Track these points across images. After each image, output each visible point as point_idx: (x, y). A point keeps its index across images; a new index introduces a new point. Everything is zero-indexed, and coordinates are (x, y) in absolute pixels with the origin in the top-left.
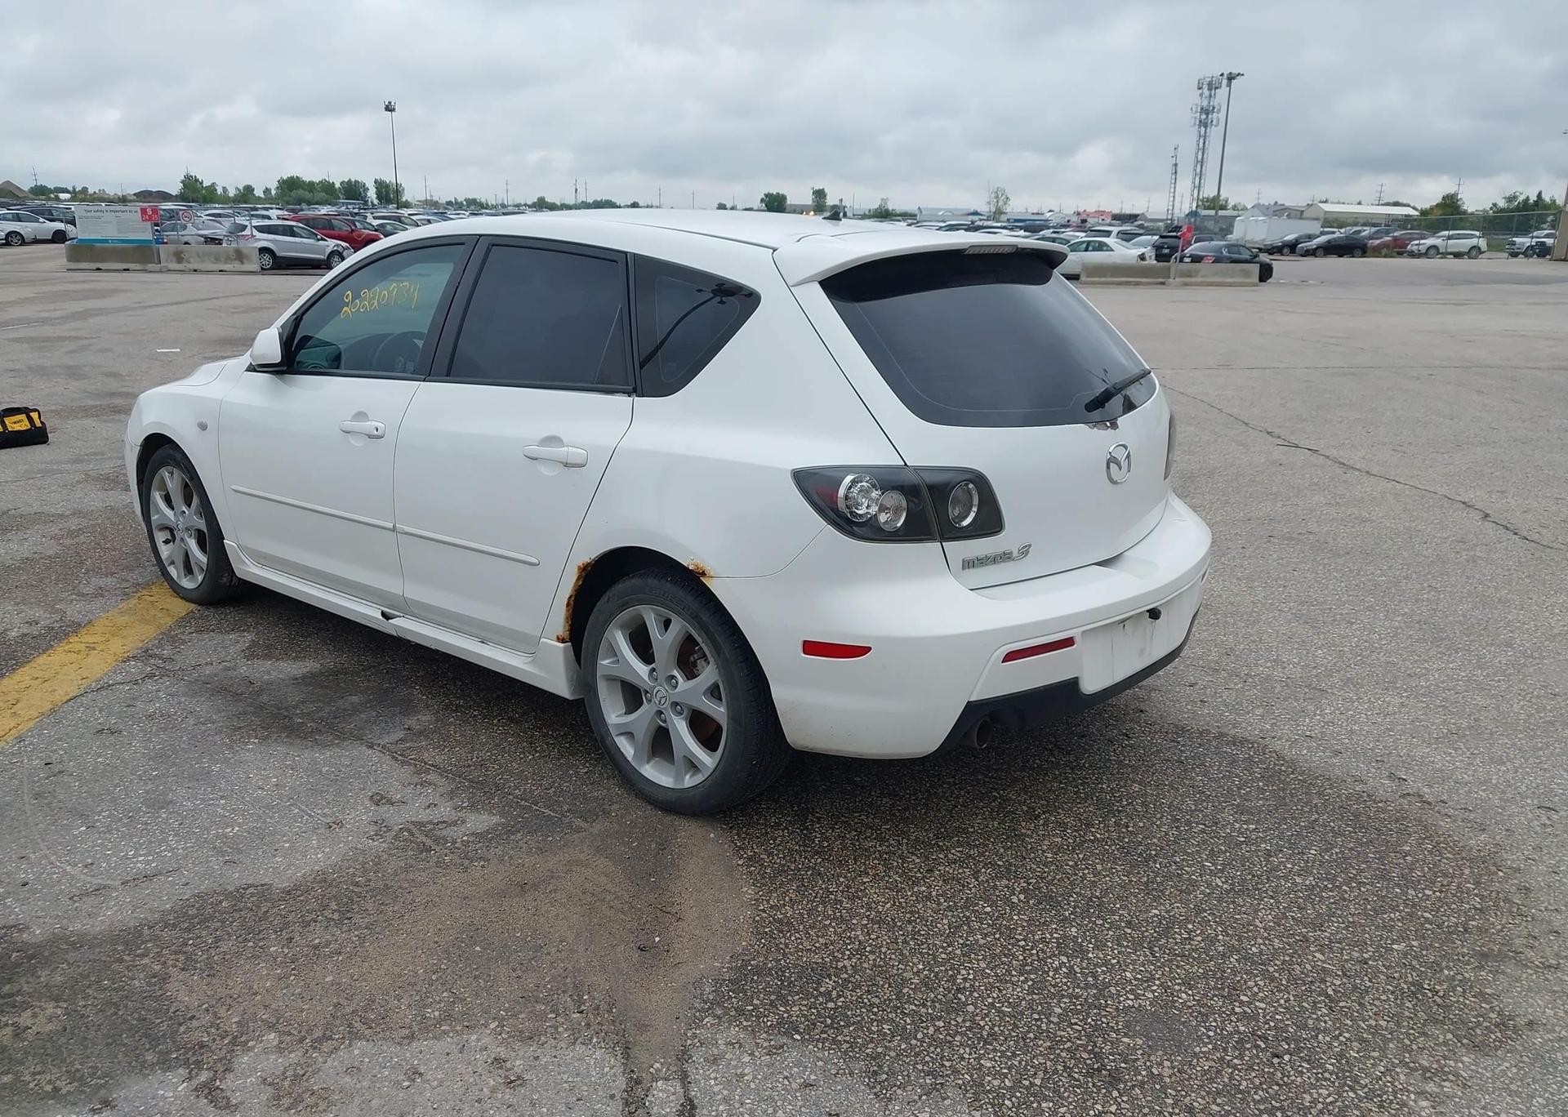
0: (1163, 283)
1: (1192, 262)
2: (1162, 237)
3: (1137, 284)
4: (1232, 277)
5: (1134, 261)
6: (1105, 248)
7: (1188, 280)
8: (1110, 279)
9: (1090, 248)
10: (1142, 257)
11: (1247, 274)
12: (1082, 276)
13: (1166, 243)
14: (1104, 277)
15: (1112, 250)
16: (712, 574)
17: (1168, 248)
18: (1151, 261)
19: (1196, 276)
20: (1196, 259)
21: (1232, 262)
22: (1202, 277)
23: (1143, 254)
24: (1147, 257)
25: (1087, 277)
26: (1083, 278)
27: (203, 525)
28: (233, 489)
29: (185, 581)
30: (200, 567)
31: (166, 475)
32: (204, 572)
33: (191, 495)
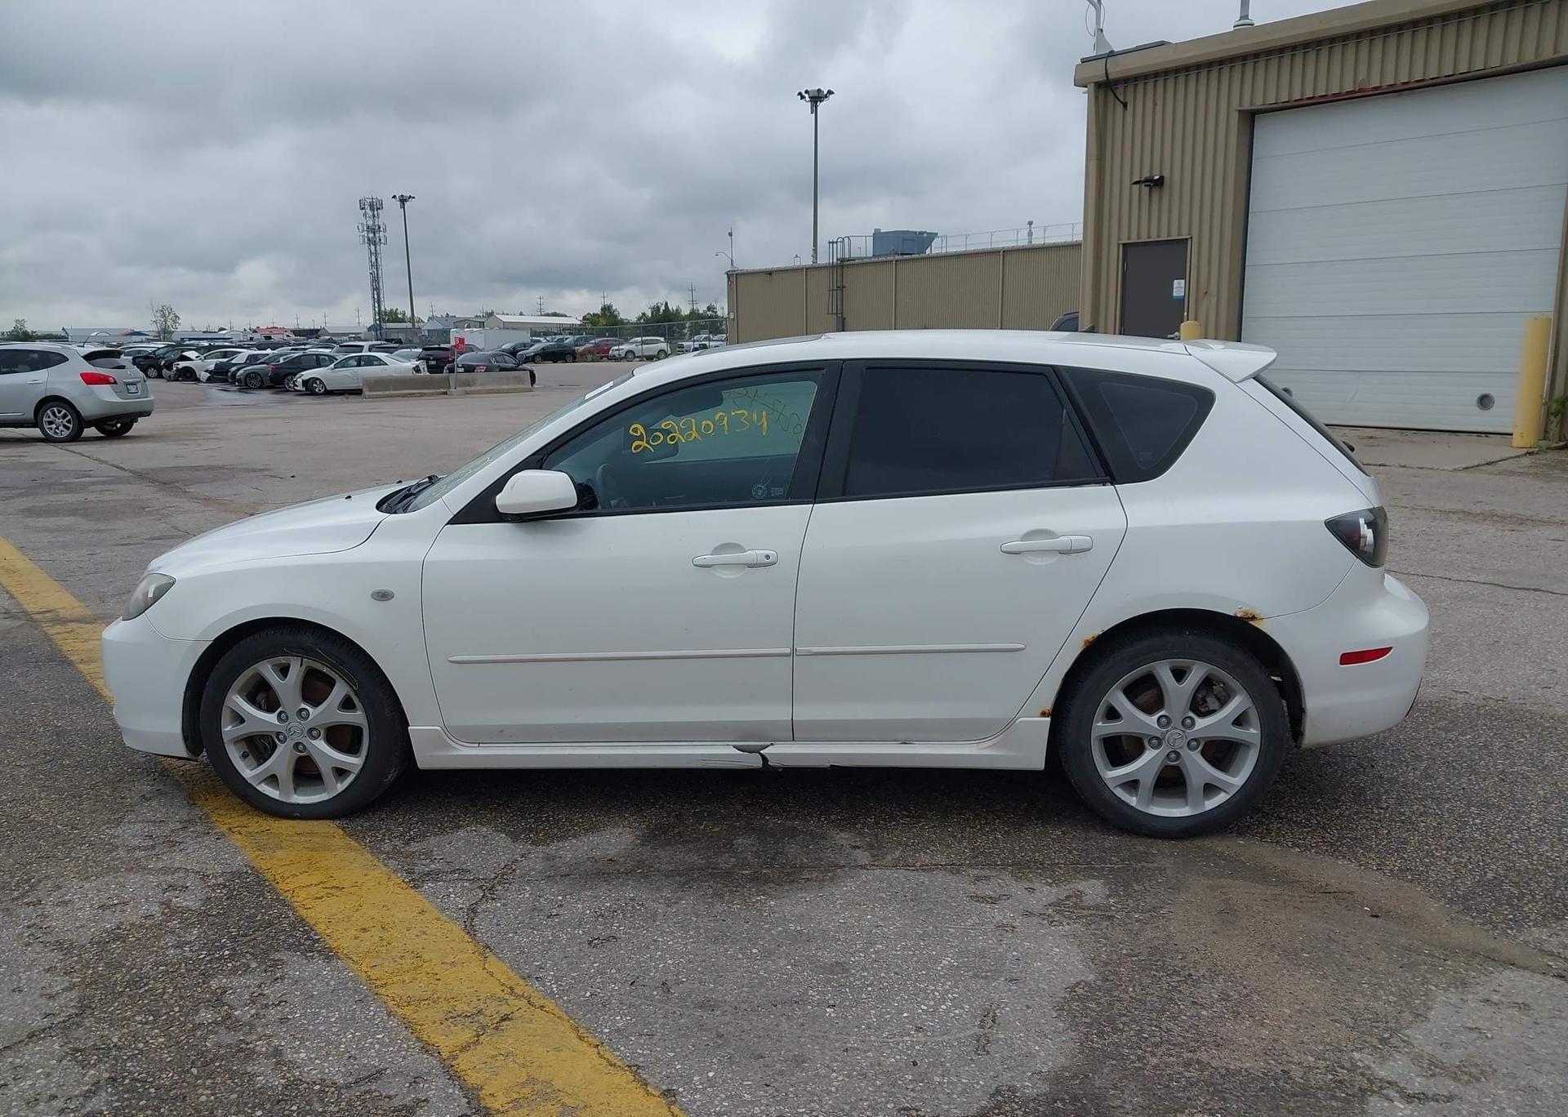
0: (445, 393)
1: (465, 371)
2: (424, 349)
3: (422, 395)
4: (507, 384)
5: (410, 374)
6: (375, 363)
7: (467, 389)
8: (392, 392)
9: (363, 363)
10: (417, 369)
11: (520, 380)
12: (364, 390)
13: (431, 355)
14: (389, 390)
15: (386, 364)
16: (1262, 616)
17: (434, 360)
18: (425, 373)
19: (474, 384)
20: (469, 369)
21: (500, 371)
22: (480, 385)
23: (417, 366)
24: (421, 369)
25: (371, 391)
26: (366, 392)
27: (357, 717)
28: (450, 661)
29: (299, 795)
30: (341, 773)
31: (267, 670)
32: (351, 778)
33: (331, 683)
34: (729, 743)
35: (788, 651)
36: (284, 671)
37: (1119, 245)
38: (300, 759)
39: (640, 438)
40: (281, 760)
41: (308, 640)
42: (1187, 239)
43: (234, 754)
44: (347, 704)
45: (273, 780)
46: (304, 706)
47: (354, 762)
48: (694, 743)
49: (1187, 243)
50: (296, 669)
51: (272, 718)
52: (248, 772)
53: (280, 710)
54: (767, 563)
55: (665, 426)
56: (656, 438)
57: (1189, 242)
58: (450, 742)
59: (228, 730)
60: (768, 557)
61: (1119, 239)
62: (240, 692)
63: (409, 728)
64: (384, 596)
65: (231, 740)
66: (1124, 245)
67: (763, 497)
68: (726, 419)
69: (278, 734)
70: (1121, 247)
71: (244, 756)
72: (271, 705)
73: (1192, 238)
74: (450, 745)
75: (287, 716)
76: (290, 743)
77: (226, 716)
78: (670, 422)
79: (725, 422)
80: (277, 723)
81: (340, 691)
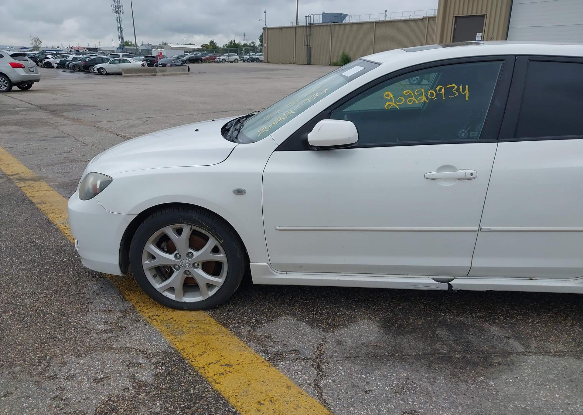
0: (155, 75)
1: (162, 66)
2: (145, 57)
3: (146, 76)
4: (179, 72)
5: (141, 67)
6: (126, 62)
7: (164, 73)
8: (134, 74)
9: (121, 62)
10: (143, 65)
11: (184, 70)
12: (122, 73)
13: (148, 59)
14: (132, 73)
15: (131, 63)
17: (149, 61)
18: (146, 67)
19: (166, 72)
20: (164, 65)
21: (176, 66)
22: (169, 72)
23: (143, 64)
24: (145, 65)
25: (125, 73)
26: (123, 74)
27: (221, 257)
28: (276, 229)
29: (185, 297)
30: (210, 286)
31: (169, 231)
32: (216, 290)
33: (206, 239)
34: (430, 277)
35: (477, 229)
36: (179, 232)
37: (453, 17)
38: (187, 279)
39: (390, 100)
40: (176, 279)
41: (194, 215)
42: (485, 15)
43: (149, 276)
44: (215, 250)
45: (171, 289)
46: (190, 250)
47: (219, 281)
48: (409, 276)
49: (484, 17)
50: (187, 230)
51: (171, 257)
52: (158, 286)
53: (176, 252)
54: (471, 178)
55: (406, 93)
56: (400, 101)
57: (486, 16)
58: (271, 270)
59: (146, 263)
60: (472, 174)
61: (454, 15)
62: (153, 243)
63: (250, 264)
64: (240, 192)
65: (148, 268)
66: (456, 17)
67: (465, 138)
68: (443, 89)
69: (174, 266)
70: (454, 18)
71: (155, 276)
72: (170, 249)
73: (487, 14)
74: (272, 273)
75: (181, 256)
76: (182, 271)
77: (145, 255)
78: (409, 91)
79: (443, 91)
80: (174, 259)
81: (212, 243)
